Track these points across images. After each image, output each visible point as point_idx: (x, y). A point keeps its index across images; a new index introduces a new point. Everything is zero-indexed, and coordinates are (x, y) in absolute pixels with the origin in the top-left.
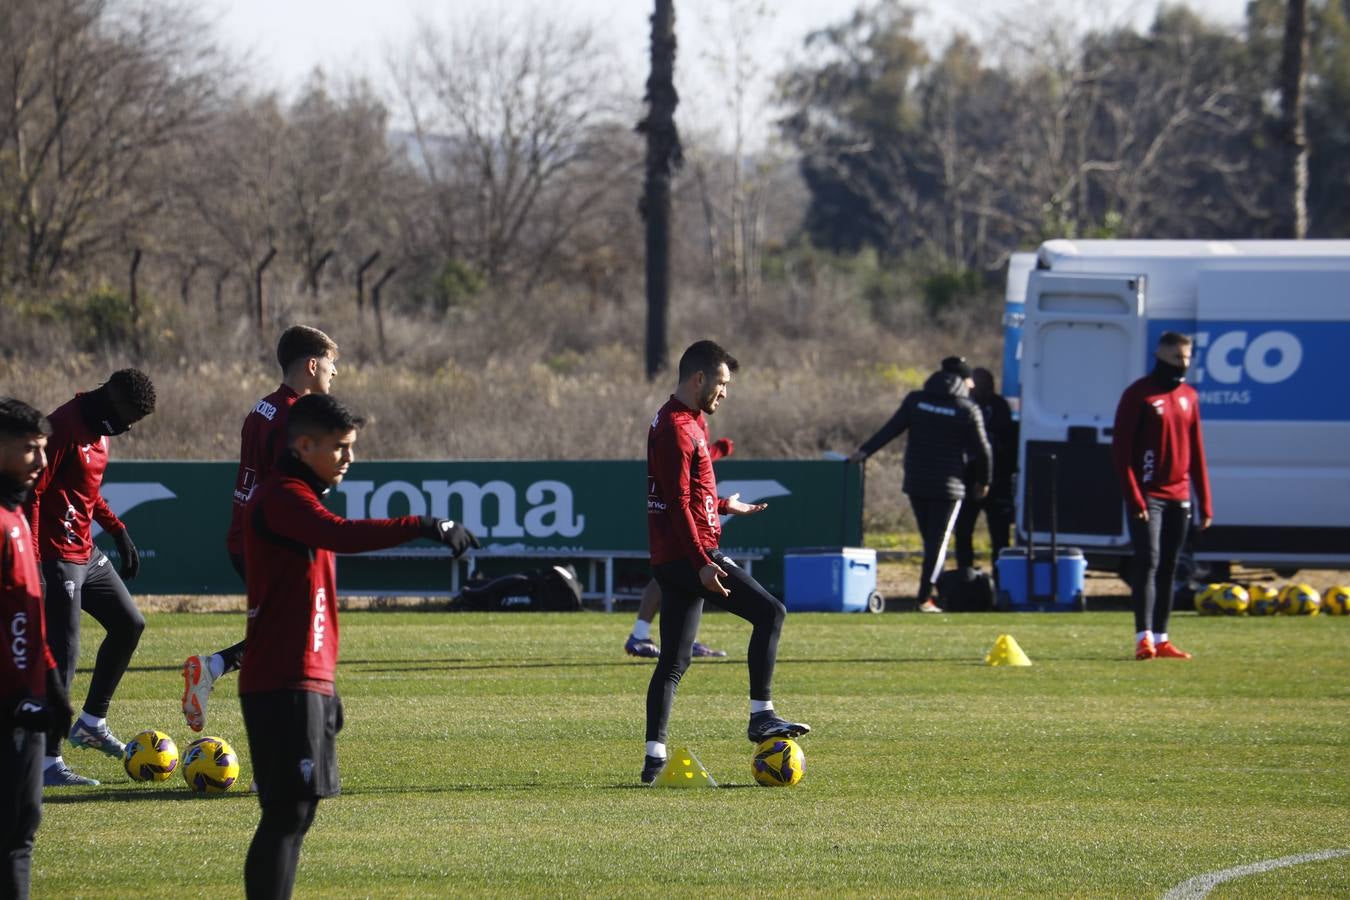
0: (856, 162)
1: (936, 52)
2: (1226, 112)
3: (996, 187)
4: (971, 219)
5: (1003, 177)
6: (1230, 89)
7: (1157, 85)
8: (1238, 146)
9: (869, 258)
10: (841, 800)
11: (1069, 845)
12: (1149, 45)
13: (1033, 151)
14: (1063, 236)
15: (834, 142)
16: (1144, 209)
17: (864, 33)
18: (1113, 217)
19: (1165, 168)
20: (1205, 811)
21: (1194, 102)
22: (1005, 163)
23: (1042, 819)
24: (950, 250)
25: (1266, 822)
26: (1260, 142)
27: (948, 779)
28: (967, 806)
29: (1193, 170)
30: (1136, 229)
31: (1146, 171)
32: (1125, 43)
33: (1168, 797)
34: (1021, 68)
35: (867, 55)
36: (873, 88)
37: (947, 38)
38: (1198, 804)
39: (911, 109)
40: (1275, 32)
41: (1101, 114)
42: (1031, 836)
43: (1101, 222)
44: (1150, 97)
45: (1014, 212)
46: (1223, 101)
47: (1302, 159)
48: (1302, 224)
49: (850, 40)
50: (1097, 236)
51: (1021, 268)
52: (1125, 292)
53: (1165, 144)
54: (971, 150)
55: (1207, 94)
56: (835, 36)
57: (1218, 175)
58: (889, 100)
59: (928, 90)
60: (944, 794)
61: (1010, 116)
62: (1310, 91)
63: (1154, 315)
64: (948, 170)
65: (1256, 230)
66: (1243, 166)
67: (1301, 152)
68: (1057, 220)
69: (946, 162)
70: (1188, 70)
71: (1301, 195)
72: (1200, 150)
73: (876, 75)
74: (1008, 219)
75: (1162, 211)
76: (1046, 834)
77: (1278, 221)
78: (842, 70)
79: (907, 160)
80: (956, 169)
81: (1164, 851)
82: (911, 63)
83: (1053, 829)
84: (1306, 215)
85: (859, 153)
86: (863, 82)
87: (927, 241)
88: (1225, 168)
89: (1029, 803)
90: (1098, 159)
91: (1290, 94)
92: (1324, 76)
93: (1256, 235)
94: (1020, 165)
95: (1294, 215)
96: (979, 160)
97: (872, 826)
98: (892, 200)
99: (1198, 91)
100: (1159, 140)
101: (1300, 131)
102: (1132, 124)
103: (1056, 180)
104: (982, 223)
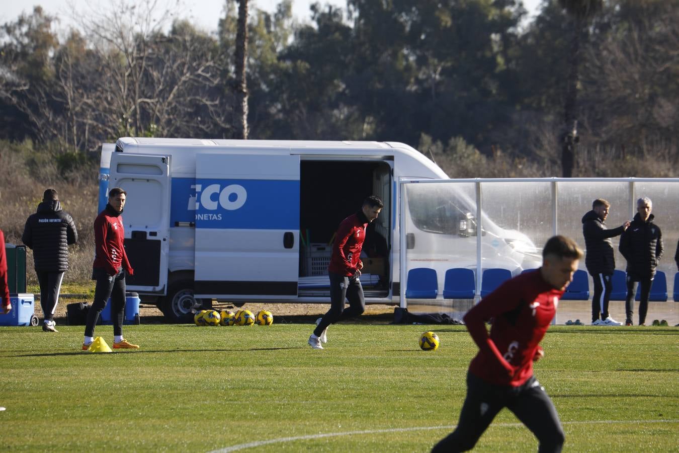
0: (21, 95)
1: (62, 41)
2: (208, 75)
3: (94, 110)
4: (81, 126)
5: (98, 105)
6: (211, 63)
7: (174, 61)
8: (214, 92)
9: (28, 144)
10: (12, 423)
11: (129, 442)
12: (170, 40)
13: (112, 92)
14: (129, 136)
15: (8, 85)
16: (169, 122)
17: (25, 29)
18: (153, 126)
19: (178, 102)
20: (198, 423)
21: (193, 70)
22: (99, 98)
23: (116, 430)
24: (71, 141)
25: (227, 428)
26: (227, 91)
27: (68, 410)
28: (78, 424)
29: (193, 104)
30: (165, 132)
31: (170, 104)
32: (158, 39)
33: (180, 417)
34: (105, 49)
35: (26, 41)
36: (30, 58)
37: (67, 33)
38: (194, 420)
39: (49, 69)
40: (232, 37)
41: (147, 74)
42: (110, 438)
43: (148, 129)
44: (170, 66)
45: (103, 123)
46: (207, 70)
47: (246, 99)
48: (246, 132)
49: (17, 32)
50: (146, 136)
51: (108, 150)
52: (161, 164)
53: (178, 89)
54: (80, 91)
55: (199, 65)
56: (9, 30)
57: (205, 105)
58: (38, 64)
59: (58, 59)
60: (66, 418)
61: (101, 75)
62: (250, 66)
63: (174, 176)
64: (70, 101)
65: (224, 135)
66: (217, 102)
67: (245, 96)
68: (125, 127)
69: (69, 97)
70: (189, 53)
71: (245, 117)
72: (196, 94)
73: (31, 51)
74: (100, 126)
75: (178, 124)
76: (118, 437)
77: (234, 130)
78: (14, 48)
79: (47, 95)
80: (73, 101)
81: (177, 444)
82: (50, 46)
83: (121, 435)
84: (248, 127)
85: (23, 90)
86: (24, 54)
87: (59, 136)
88: (208, 103)
89: (110, 421)
90: (146, 97)
91: (239, 67)
92: (256, 59)
93: (224, 137)
94: (106, 99)
95: (243, 128)
96: (85, 97)
97: (28, 436)
98: (40, 115)
99: (194, 64)
100: (176, 87)
101: (244, 85)
102: (162, 80)
103: (124, 107)
104: (87, 128)
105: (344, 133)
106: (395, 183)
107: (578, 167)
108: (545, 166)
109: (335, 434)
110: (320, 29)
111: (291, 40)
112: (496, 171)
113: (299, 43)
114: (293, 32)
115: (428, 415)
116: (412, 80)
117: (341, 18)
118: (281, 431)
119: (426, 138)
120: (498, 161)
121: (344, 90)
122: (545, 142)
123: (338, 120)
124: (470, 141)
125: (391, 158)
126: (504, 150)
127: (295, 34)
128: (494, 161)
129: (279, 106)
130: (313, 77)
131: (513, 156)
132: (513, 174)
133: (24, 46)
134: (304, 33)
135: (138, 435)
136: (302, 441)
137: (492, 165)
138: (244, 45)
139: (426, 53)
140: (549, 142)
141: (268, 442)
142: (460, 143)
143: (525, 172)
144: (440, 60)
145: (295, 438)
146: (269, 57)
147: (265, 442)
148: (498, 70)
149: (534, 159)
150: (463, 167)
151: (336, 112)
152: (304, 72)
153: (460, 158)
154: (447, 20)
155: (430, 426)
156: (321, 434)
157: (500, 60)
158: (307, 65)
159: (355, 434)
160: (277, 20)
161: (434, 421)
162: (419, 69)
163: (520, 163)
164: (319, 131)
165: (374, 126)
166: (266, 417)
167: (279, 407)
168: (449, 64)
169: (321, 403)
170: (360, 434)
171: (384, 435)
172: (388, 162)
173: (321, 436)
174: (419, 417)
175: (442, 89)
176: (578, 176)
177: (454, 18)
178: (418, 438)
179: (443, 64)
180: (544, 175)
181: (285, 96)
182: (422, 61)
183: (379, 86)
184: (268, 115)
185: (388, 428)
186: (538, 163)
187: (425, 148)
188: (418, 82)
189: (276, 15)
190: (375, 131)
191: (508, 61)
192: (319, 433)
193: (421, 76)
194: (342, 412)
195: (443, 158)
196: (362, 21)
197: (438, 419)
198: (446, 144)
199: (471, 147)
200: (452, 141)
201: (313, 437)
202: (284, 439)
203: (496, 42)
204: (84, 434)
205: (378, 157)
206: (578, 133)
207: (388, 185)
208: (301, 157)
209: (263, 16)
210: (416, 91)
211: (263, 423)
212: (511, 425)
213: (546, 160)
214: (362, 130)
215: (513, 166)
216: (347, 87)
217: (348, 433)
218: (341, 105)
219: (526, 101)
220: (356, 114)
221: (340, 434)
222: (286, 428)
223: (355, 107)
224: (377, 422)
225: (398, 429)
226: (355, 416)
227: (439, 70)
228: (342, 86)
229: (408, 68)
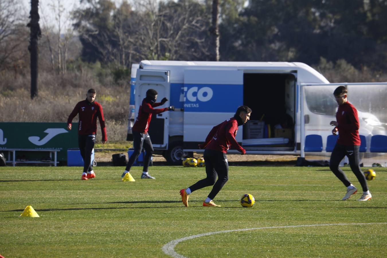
0: (93, 36)
1: (118, 6)
2: (198, 25)
3: (135, 45)
4: (127, 55)
5: (136, 42)
6: (200, 18)
7: (179, 17)
9: (98, 65)
10: (75, 220)
11: (139, 232)
12: (177, 5)
13: (145, 35)
15: (88, 31)
16: (176, 52)
18: (167, 54)
19: (182, 40)
20: (178, 222)
21: (190, 22)
22: (137, 38)
23: (132, 225)
24: (121, 63)
26: (209, 33)
28: (111, 222)
29: (189, 41)
30: (174, 57)
31: (177, 41)
32: (171, 4)
33: (169, 218)
35: (98, 6)
36: (100, 16)
37: (121, 2)
38: (176, 220)
39: (111, 23)
40: (211, 3)
41: (164, 25)
42: (128, 230)
43: (164, 55)
44: (178, 20)
45: (139, 52)
46: (197, 22)
47: (218, 38)
48: (218, 57)
50: (163, 60)
51: (135, 68)
52: (164, 75)
53: (181, 33)
54: (127, 34)
55: (193, 19)
57: (197, 42)
58: (104, 19)
59: (115, 17)
60: (105, 218)
61: (138, 25)
63: (172, 82)
64: (121, 40)
66: (203, 40)
68: (152, 55)
69: (120, 38)
70: (188, 13)
71: (217, 49)
72: (191, 35)
73: (101, 12)
74: (138, 54)
75: (181, 53)
76: (133, 229)
77: (212, 56)
78: (91, 10)
79: (109, 37)
80: (123, 40)
81: (165, 233)
82: (111, 9)
83: (135, 228)
84: (219, 55)
85: (95, 34)
86: (97, 14)
87: (115, 60)
88: (198, 41)
89: (129, 220)
90: (163, 37)
91: (214, 20)
92: (226, 15)
94: (141, 39)
95: (216, 54)
96: (129, 37)
97: (83, 228)
98: (104, 48)
99: (191, 19)
100: (180, 32)
101: (217, 31)
102: (172, 28)
103: (151, 43)
104: (130, 55)
106: (298, 86)
109: (255, 229)
111: (247, 4)
113: (251, 6)
115: (310, 218)
116: (317, 27)
118: (225, 227)
119: (323, 60)
120: (365, 73)
121: (278, 32)
123: (274, 50)
124: (349, 61)
125: (296, 72)
126: (369, 66)
127: (249, 1)
128: (363, 73)
129: (240, 42)
130: (259, 26)
131: (374, 70)
132: (373, 80)
133: (97, 9)
135: (144, 228)
136: (236, 233)
137: (361, 75)
138: (217, 8)
139: (326, 11)
141: (217, 233)
142: (343, 63)
143: (381, 79)
144: (333, 15)
145: (232, 231)
146: (234, 14)
147: (215, 233)
148: (367, 20)
150: (344, 76)
151: (273, 45)
152: (254, 22)
153: (343, 71)
155: (310, 224)
156: (247, 228)
157: (369, 14)
158: (256, 19)
159: (267, 229)
161: (313, 222)
162: (321, 20)
163: (378, 74)
164: (263, 56)
165: (295, 53)
166: (218, 219)
168: (339, 17)
170: (270, 229)
171: (283, 229)
172: (294, 74)
173: (247, 229)
174: (305, 219)
175: (335, 31)
178: (303, 231)
179: (335, 17)
181: (243, 36)
182: (323, 16)
183: (297, 30)
184: (234, 48)
185: (286, 225)
187: (323, 66)
188: (321, 28)
190: (295, 56)
191: (373, 15)
193: (322, 24)
194: (261, 216)
195: (332, 71)
197: (316, 221)
198: (335, 63)
199: (349, 65)
200: (338, 62)
201: (242, 230)
202: (226, 231)
203: (367, 4)
204: (114, 227)
205: (288, 71)
207: (294, 87)
208: (244, 71)
210: (319, 33)
211: (215, 222)
212: (358, 224)
214: (288, 56)
215: (374, 76)
217: (263, 228)
218: (276, 41)
219: (384, 38)
220: (285, 47)
221: (258, 229)
223: (283, 43)
224: (280, 222)
225: (292, 226)
226: (268, 218)
227: (333, 21)
228: (276, 30)
229: (315, 20)
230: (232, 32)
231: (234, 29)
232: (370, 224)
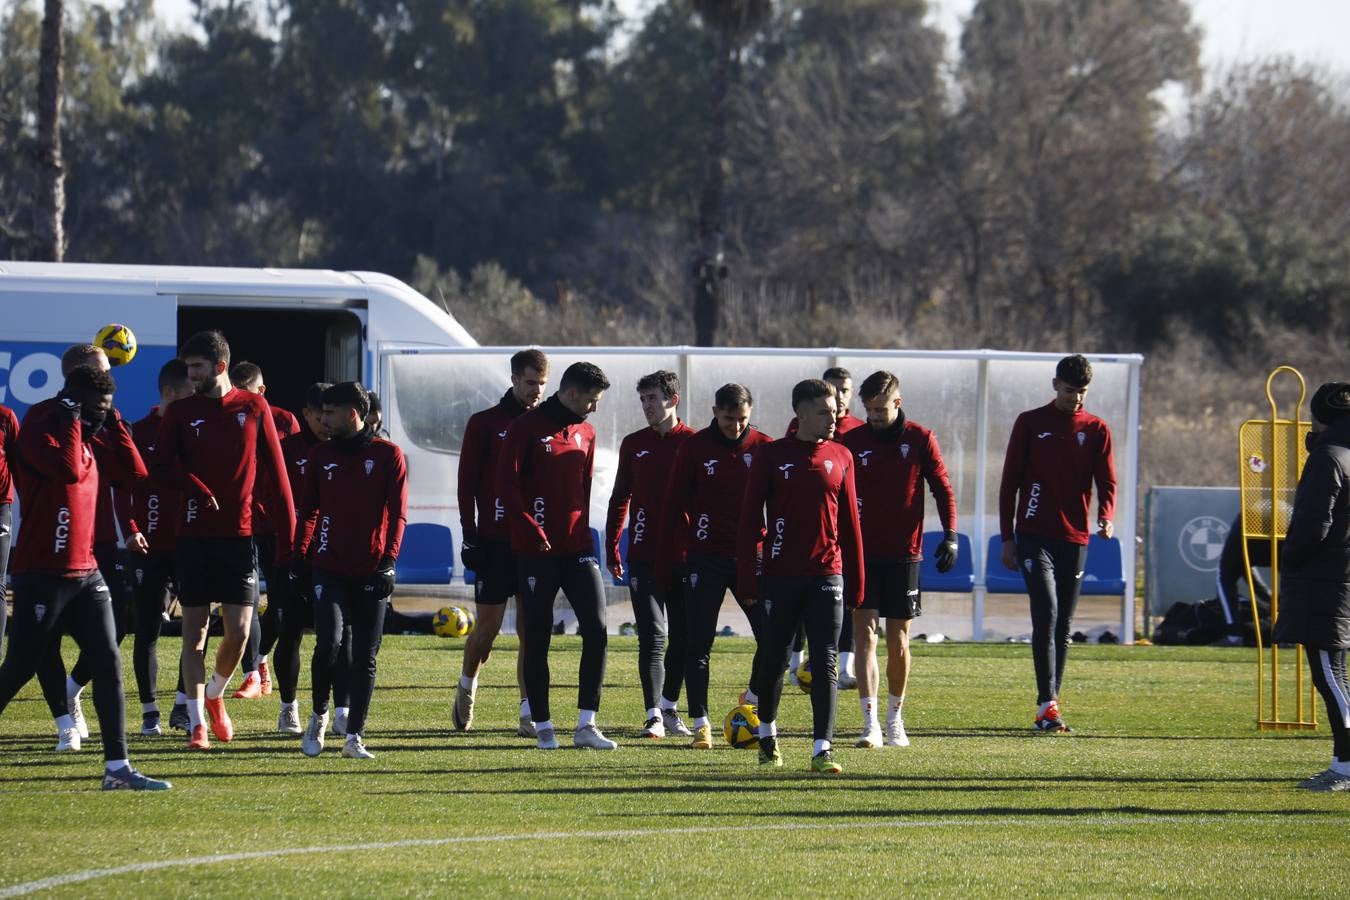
25: (26, 844)
26: (18, 163)
40: (31, 54)
47: (60, 181)
48: (60, 247)
62: (66, 114)
65: (13, 251)
67: (59, 175)
71: (59, 217)
77: (37, 243)
84: (64, 238)
91: (46, 115)
92: (79, 100)
93: (13, 256)
95: (54, 238)
101: (57, 153)
105: (260, 253)
106: (369, 354)
107: (725, 326)
108: (661, 323)
109: (247, 855)
110: (212, 42)
111: (152, 63)
112: (564, 333)
113: (169, 70)
114: (156, 48)
115: (434, 817)
116: (398, 149)
117: (254, 23)
118: (137, 849)
119: (426, 265)
120: (570, 311)
121: (260, 166)
122: (660, 277)
123: (247, 223)
124: (514, 271)
125: (363, 304)
126: (581, 289)
127: (161, 53)
128: (562, 311)
129: (127, 195)
130: (196, 141)
131: (597, 302)
132: (596, 338)
134: (179, 51)
136: (181, 870)
137: (557, 320)
138: (56, 73)
139: (427, 97)
140: (667, 274)
141: (111, 872)
142: (494, 276)
143: (622, 334)
144: (453, 111)
145: (167, 863)
146: (107, 97)
147: (104, 872)
148: (567, 131)
149: (637, 308)
150: (500, 323)
151: (242, 209)
152: (178, 127)
153: (495, 305)
154: (465, 30)
155: (439, 837)
156: (220, 855)
157: (572, 113)
158: (186, 115)
159: (289, 855)
160: (125, 22)
161: (448, 829)
162: (412, 128)
163: (611, 318)
164: (209, 246)
165: (320, 239)
166: (107, 822)
167: (134, 800)
168: (471, 118)
169: (219, 792)
170: (300, 855)
171: (348, 855)
172: (357, 312)
173: (221, 858)
174: (418, 820)
175: (458, 167)
176: (724, 344)
177: (479, 26)
178: (417, 863)
179: (458, 118)
180: (659, 342)
181: (139, 176)
182: (417, 111)
183: (328, 159)
184: (107, 214)
185: (356, 841)
186: (648, 316)
187: (425, 284)
188: (410, 153)
189: (121, 13)
190: (322, 249)
191: (587, 115)
192: (214, 853)
193: (416, 142)
194: (263, 811)
195: (460, 304)
196: (296, 30)
197: (455, 824)
198: (466, 276)
199: (515, 285)
200: (479, 272)
201: (203, 860)
202: (145, 866)
203: (564, 76)
205: (337, 301)
206: (726, 259)
207: (356, 357)
208: (178, 300)
209: (95, 15)
210: (404, 170)
211: (101, 834)
212: (600, 834)
213: (663, 311)
214: (298, 245)
215: (599, 322)
216: (267, 159)
217: (275, 853)
218: (254, 196)
219: (622, 194)
220: (287, 213)
221: (258, 855)
222: (148, 844)
223: (281, 201)
224: (333, 829)
225: (376, 845)
226: (288, 820)
227: (450, 131)
228: (256, 158)
229: (389, 125)
230: (99, 160)
231: (108, 148)
232: (640, 832)
